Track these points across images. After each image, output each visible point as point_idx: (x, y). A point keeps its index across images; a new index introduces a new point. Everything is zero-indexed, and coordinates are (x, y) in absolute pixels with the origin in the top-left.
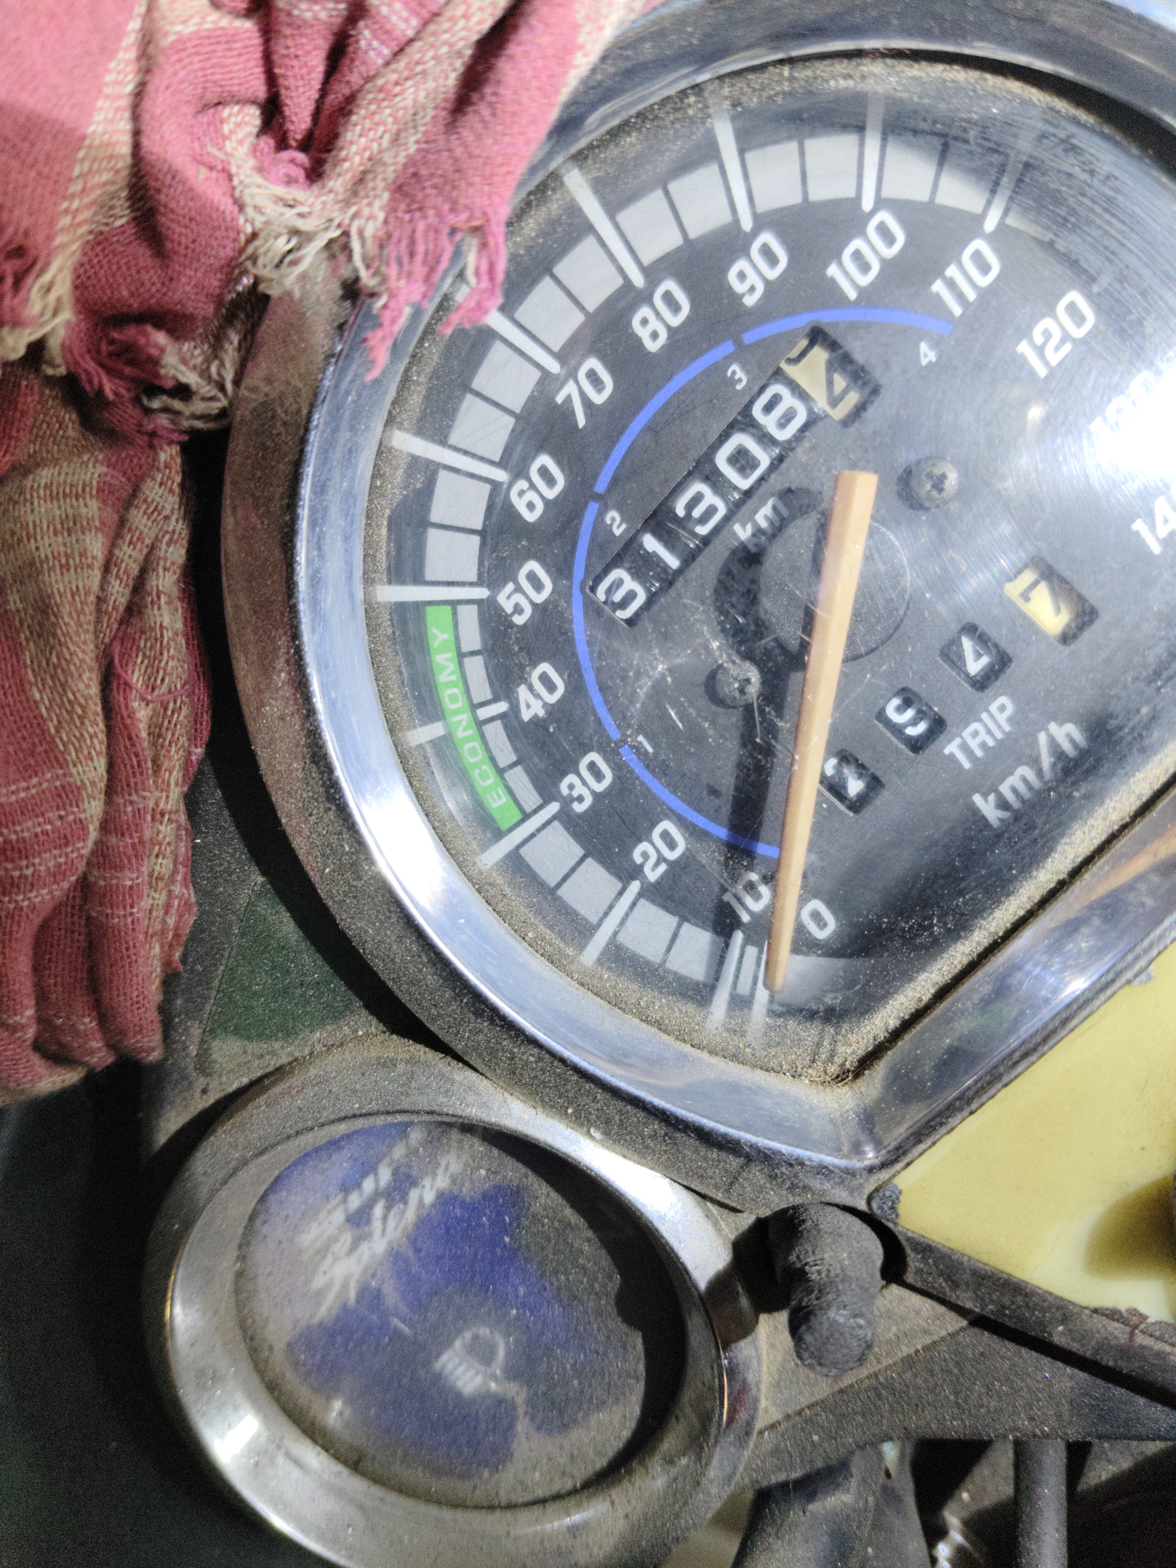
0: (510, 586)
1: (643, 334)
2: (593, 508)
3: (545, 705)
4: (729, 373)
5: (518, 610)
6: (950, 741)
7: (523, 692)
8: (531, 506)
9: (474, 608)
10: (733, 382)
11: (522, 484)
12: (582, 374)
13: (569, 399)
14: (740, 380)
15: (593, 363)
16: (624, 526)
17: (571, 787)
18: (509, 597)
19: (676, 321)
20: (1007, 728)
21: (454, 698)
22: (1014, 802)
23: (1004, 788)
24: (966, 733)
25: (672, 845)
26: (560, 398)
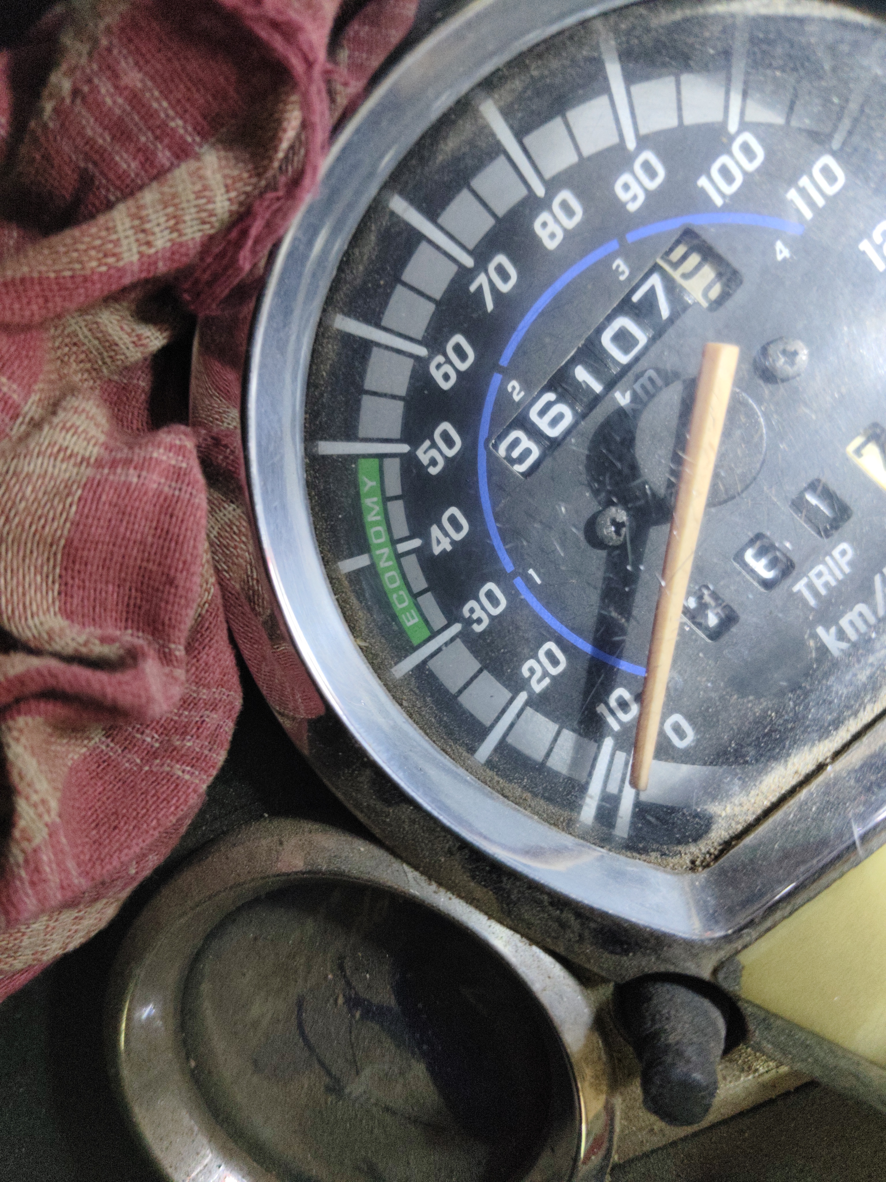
0: (427, 443)
1: (543, 235)
2: (497, 378)
3: (452, 542)
4: (614, 267)
5: (433, 462)
6: (798, 581)
7: (435, 531)
8: (446, 377)
9: (397, 461)
10: (617, 273)
11: (440, 359)
12: (491, 267)
13: (480, 288)
14: (623, 273)
15: (500, 259)
16: (522, 394)
18: (425, 452)
19: (571, 224)
20: (847, 570)
21: (378, 535)
22: (852, 635)
23: (844, 622)
24: (812, 574)
25: (555, 662)
26: (473, 288)
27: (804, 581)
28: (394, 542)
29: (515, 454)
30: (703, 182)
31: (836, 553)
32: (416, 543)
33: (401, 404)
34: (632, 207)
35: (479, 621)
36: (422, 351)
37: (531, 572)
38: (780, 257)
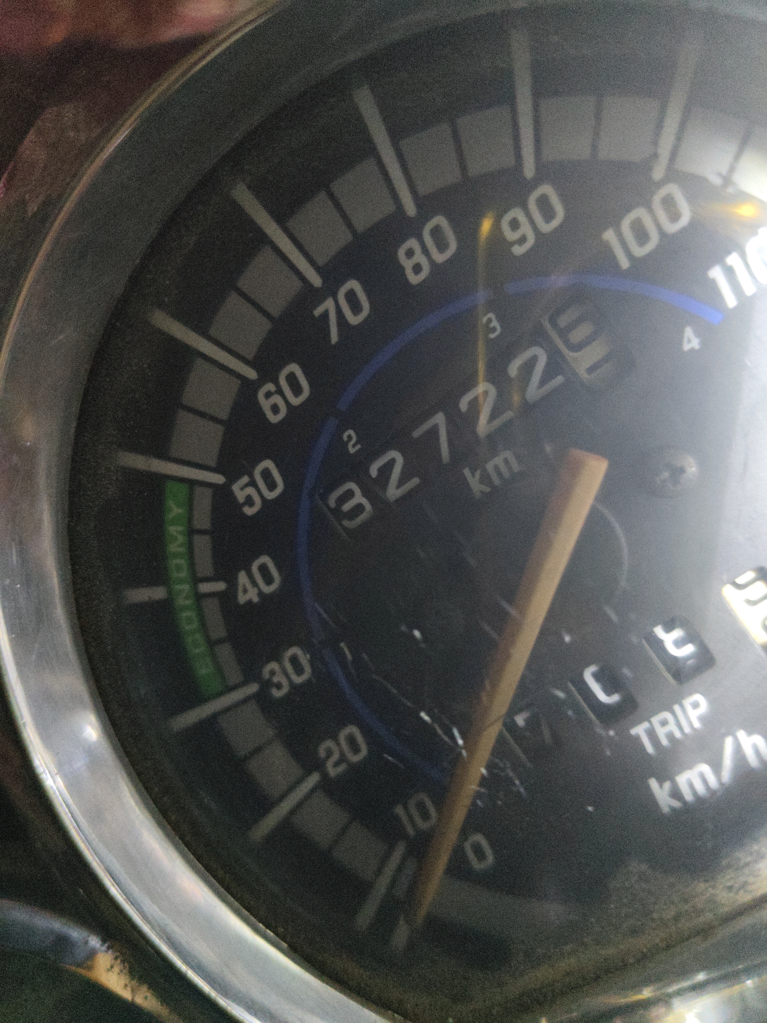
0: (245, 479)
1: (408, 265)
2: (331, 423)
3: (261, 594)
4: (484, 321)
5: (249, 501)
6: (638, 723)
7: (242, 578)
8: (275, 409)
9: (208, 492)
10: (486, 328)
11: (270, 387)
12: (342, 293)
13: (326, 314)
14: (494, 329)
15: (353, 284)
16: (359, 447)
18: (242, 489)
19: (441, 258)
20: (697, 725)
21: (179, 568)
22: (689, 797)
23: (682, 780)
24: (655, 720)
25: (355, 747)
26: (318, 312)
27: (646, 725)
28: (196, 580)
29: (347, 507)
30: (609, 235)
31: (688, 702)
32: (221, 586)
33: (220, 429)
34: (518, 250)
35: (279, 686)
36: (251, 374)
37: (342, 645)
38: (686, 347)
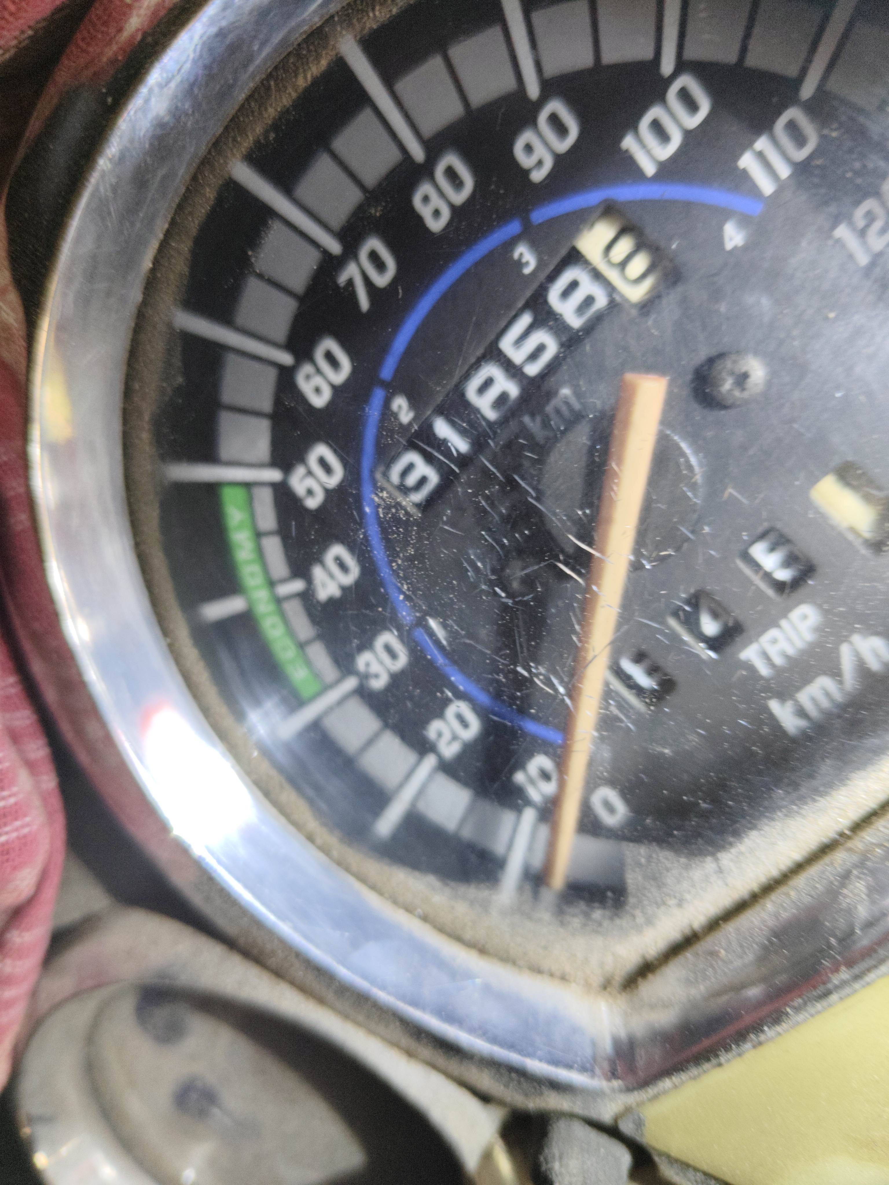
0: (301, 470)
1: (425, 212)
2: (378, 395)
3: (341, 586)
4: (516, 255)
5: (310, 493)
6: (745, 646)
7: (318, 572)
8: (318, 391)
9: (269, 491)
10: (520, 264)
11: (308, 368)
12: (363, 254)
13: (350, 283)
14: (527, 263)
15: (375, 243)
16: (411, 415)
17: (368, 665)
18: (300, 481)
19: (459, 198)
20: (809, 638)
21: (252, 575)
22: (813, 712)
23: (802, 697)
24: (765, 640)
25: (465, 724)
26: (341, 282)
27: (755, 647)
28: (272, 584)
29: (411, 480)
30: (628, 143)
31: (794, 616)
32: (299, 585)
33: (267, 422)
34: (538, 175)
35: (377, 676)
36: (287, 359)
38: (729, 245)
